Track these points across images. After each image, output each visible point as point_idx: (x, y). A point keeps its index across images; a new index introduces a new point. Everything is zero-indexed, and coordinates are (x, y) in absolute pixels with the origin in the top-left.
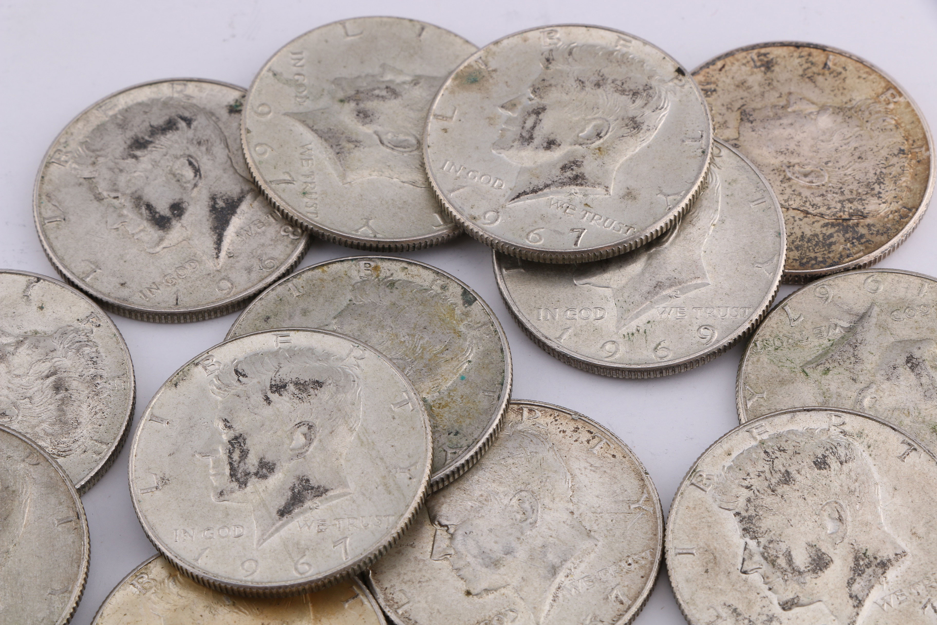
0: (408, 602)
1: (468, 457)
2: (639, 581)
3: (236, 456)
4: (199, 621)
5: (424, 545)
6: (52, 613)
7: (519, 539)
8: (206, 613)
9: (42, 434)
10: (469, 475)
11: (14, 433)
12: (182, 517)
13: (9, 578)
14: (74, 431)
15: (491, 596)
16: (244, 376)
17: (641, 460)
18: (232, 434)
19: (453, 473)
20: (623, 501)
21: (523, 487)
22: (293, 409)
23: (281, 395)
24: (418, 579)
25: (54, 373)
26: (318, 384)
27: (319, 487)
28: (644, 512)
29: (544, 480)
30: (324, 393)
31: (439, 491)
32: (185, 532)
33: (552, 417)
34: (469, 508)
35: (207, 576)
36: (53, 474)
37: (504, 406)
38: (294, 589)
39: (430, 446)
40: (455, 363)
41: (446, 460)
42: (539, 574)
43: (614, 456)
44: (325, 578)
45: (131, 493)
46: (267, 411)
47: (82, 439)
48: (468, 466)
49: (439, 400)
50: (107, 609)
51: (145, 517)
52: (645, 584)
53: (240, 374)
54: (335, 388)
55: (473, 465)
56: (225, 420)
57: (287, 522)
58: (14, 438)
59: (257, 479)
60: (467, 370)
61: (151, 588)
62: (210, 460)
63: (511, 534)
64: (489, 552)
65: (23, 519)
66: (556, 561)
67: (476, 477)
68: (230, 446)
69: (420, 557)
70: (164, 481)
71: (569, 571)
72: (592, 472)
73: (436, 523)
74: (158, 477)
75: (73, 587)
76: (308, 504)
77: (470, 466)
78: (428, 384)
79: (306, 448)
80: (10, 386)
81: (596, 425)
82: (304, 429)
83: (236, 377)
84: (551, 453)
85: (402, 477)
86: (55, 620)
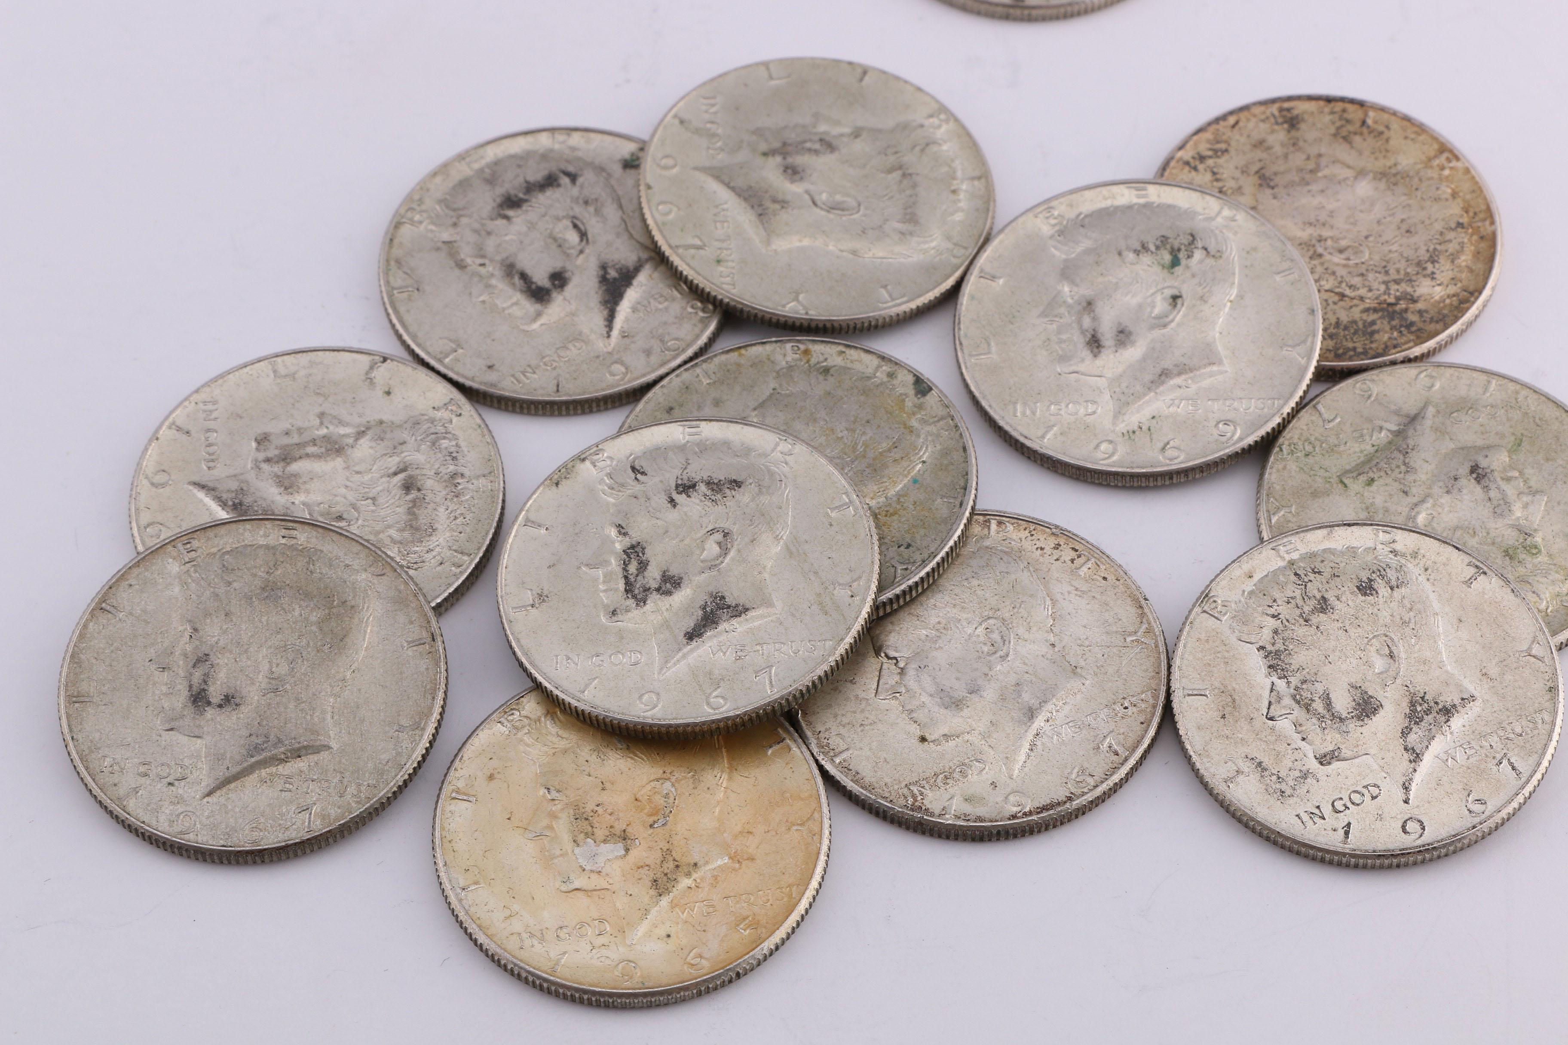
0: (847, 749)
1: (922, 573)
2: (1139, 729)
3: (633, 568)
4: (584, 768)
5: (867, 681)
6: (399, 754)
7: (986, 675)
8: (593, 758)
9: (387, 541)
10: (923, 598)
11: (353, 537)
12: (564, 641)
13: (345, 711)
14: (428, 539)
15: (952, 743)
16: (643, 473)
17: (1139, 583)
18: (627, 542)
19: (904, 592)
20: (1116, 632)
21: (991, 614)
22: (704, 512)
23: (689, 496)
24: (860, 721)
25: (404, 470)
26: (736, 484)
27: (737, 606)
28: (1144, 646)
29: (1018, 605)
30: (743, 495)
31: (886, 616)
32: (568, 658)
33: (1027, 531)
34: (923, 637)
35: (595, 712)
36: (402, 587)
37: (967, 514)
38: (705, 727)
39: (877, 557)
40: (905, 463)
41: (895, 578)
42: (1012, 718)
43: (1105, 579)
44: (745, 714)
45: (500, 611)
46: (673, 515)
47: (438, 549)
48: (923, 587)
49: (886, 506)
50: (469, 751)
51: (518, 641)
52: (1146, 731)
53: (638, 471)
54: (756, 489)
55: (929, 586)
56: (620, 526)
57: (698, 647)
58: (354, 543)
59: (659, 596)
60: (921, 472)
61: (523, 727)
62: (600, 572)
63: (976, 669)
64: (949, 690)
65: (364, 640)
66: (1034, 702)
67: (932, 601)
68: (625, 556)
69: (862, 695)
70: (542, 597)
71: (1049, 715)
72: (1077, 598)
73: (883, 655)
74: (534, 592)
75: (426, 723)
76: (723, 626)
78: (872, 487)
79: (721, 559)
80: (349, 484)
81: (1082, 542)
82: (718, 537)
83: (633, 475)
84: (1026, 574)
85: (842, 594)
86: (403, 763)
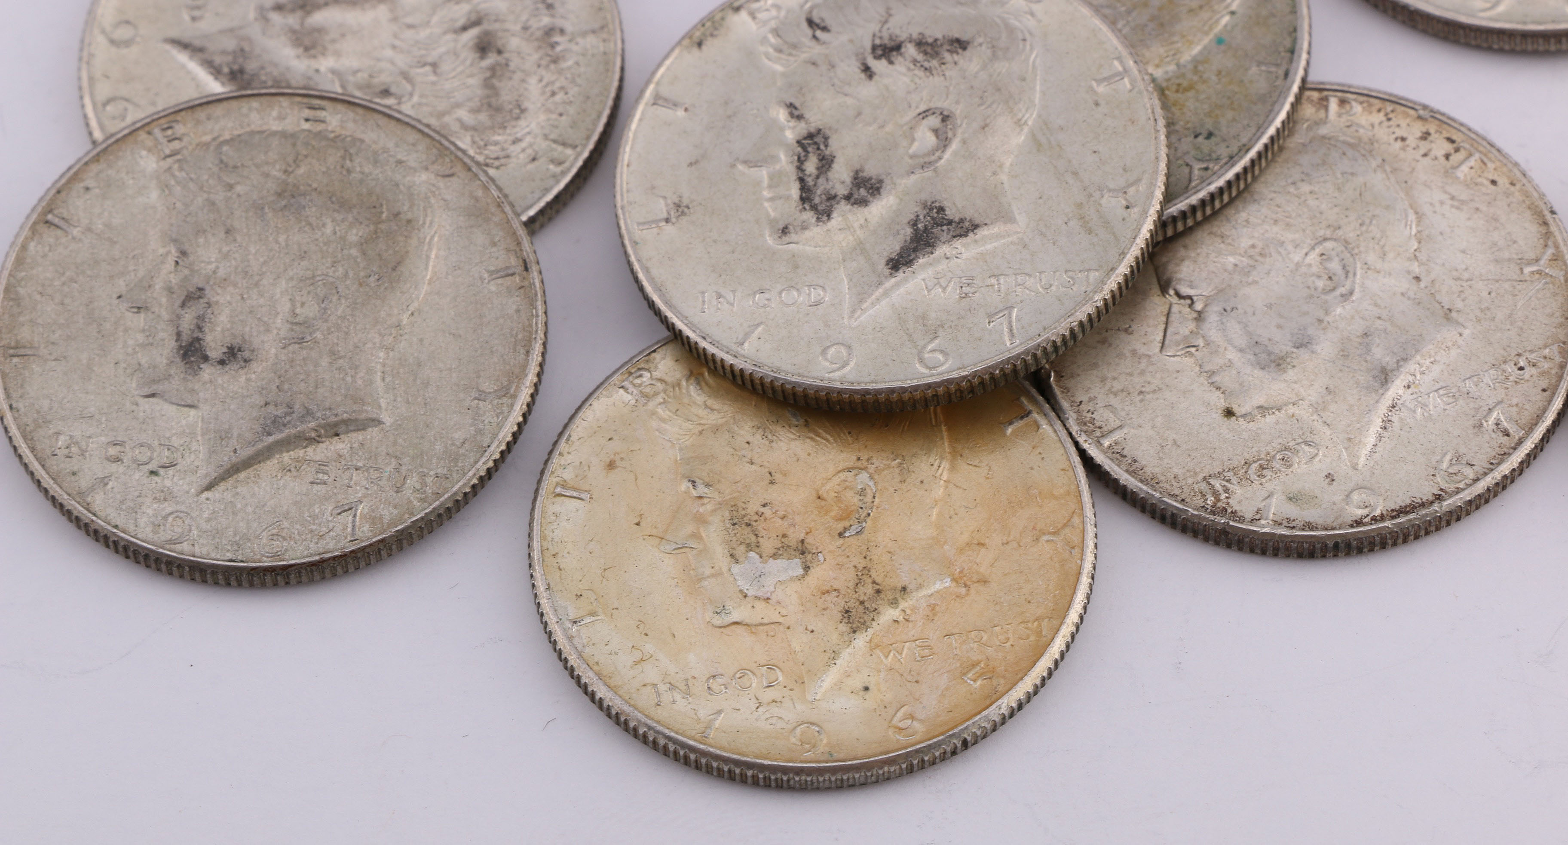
0: (1120, 427)
1: (1230, 175)
2: (1539, 398)
3: (811, 167)
4: (743, 452)
5: (1149, 330)
6: (479, 432)
7: (1320, 321)
8: (757, 439)
9: (455, 127)
10: (1230, 211)
11: (407, 120)
12: (714, 271)
13: (401, 371)
14: (513, 123)
15: (1270, 419)
16: (825, 29)
17: (1544, 189)
18: (802, 129)
19: (1203, 202)
20: (1509, 260)
21: (1328, 233)
22: (913, 86)
23: (891, 63)
24: (1138, 388)
25: (477, 23)
26: (960, 44)
27: (962, 221)
28: (1548, 279)
29: (1367, 221)
30: (970, 60)
31: (1177, 236)
32: (719, 296)
33: (1382, 114)
34: (1230, 267)
35: (760, 372)
36: (480, 193)
37: (1295, 89)
38: (918, 395)
39: (1163, 151)
40: (1205, 15)
41: (1190, 181)
42: (1357, 383)
43: (1494, 182)
44: (975, 374)
45: (619, 227)
46: (867, 90)
47: (528, 139)
48: (1230, 194)
49: (1178, 77)
50: (578, 429)
51: (647, 270)
52: (1550, 402)
53: (818, 26)
54: (989, 53)
55: (1239, 193)
56: (791, 106)
57: (906, 280)
58: (409, 130)
59: (849, 207)
60: (1229, 28)
61: (656, 394)
62: (763, 173)
63: (1306, 313)
64: (1267, 342)
65: (426, 268)
66: (1389, 361)
67: (1243, 215)
68: (799, 149)
69: (1142, 350)
70: (680, 209)
71: (1411, 378)
72: (1453, 210)
73: (1172, 292)
74: (669, 201)
75: (518, 388)
76: (942, 250)
77: (1234, 193)
78: (1157, 50)
79: (938, 154)
80: (397, 43)
81: (1462, 129)
82: (934, 121)
83: (809, 32)
84: (1380, 175)
85: (1112, 204)
86: (485, 445)
